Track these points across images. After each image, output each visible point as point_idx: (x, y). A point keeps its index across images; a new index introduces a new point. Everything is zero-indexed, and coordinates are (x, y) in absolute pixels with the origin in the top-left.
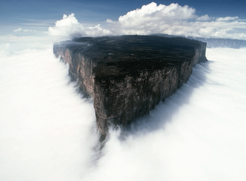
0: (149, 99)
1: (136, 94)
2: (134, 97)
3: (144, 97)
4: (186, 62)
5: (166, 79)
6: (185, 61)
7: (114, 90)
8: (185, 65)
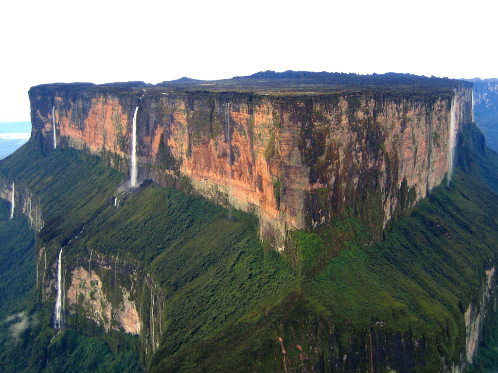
0: (380, 166)
1: (355, 145)
2: (353, 153)
3: (371, 159)
4: (441, 102)
5: (407, 127)
6: (440, 98)
7: (320, 126)
8: (439, 108)
